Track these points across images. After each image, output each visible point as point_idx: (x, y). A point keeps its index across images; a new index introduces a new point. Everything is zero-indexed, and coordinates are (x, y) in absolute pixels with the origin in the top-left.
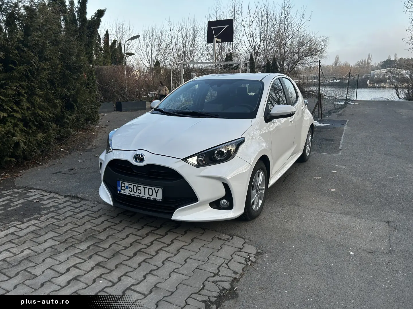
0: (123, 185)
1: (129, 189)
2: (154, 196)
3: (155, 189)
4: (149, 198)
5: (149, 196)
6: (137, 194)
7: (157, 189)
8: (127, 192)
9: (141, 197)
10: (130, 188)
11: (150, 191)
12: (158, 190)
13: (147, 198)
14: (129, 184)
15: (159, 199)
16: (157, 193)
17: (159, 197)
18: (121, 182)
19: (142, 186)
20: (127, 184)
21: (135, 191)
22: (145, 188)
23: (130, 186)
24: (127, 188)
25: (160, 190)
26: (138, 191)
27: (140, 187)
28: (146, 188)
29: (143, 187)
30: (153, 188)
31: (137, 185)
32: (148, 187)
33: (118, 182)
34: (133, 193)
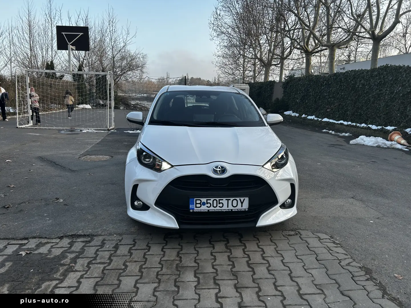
0: (198, 202)
1: (206, 205)
2: (239, 207)
3: (240, 199)
4: (233, 210)
5: (232, 208)
6: (218, 208)
7: (242, 199)
8: (204, 208)
9: (223, 210)
10: (207, 203)
11: (235, 202)
12: (244, 199)
13: (230, 210)
14: (207, 200)
15: (245, 209)
16: (242, 203)
17: (246, 206)
18: (195, 199)
19: (224, 199)
20: (204, 200)
21: (215, 205)
22: (228, 200)
23: (208, 201)
24: (204, 204)
25: (247, 200)
26: (218, 205)
27: (222, 200)
28: (230, 200)
29: (226, 200)
30: (238, 199)
31: (218, 199)
32: (232, 199)
33: (191, 200)
34: (212, 208)
